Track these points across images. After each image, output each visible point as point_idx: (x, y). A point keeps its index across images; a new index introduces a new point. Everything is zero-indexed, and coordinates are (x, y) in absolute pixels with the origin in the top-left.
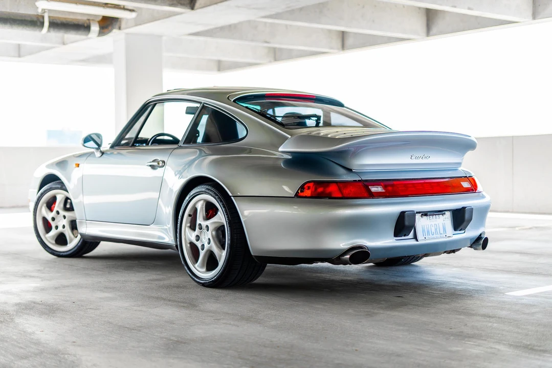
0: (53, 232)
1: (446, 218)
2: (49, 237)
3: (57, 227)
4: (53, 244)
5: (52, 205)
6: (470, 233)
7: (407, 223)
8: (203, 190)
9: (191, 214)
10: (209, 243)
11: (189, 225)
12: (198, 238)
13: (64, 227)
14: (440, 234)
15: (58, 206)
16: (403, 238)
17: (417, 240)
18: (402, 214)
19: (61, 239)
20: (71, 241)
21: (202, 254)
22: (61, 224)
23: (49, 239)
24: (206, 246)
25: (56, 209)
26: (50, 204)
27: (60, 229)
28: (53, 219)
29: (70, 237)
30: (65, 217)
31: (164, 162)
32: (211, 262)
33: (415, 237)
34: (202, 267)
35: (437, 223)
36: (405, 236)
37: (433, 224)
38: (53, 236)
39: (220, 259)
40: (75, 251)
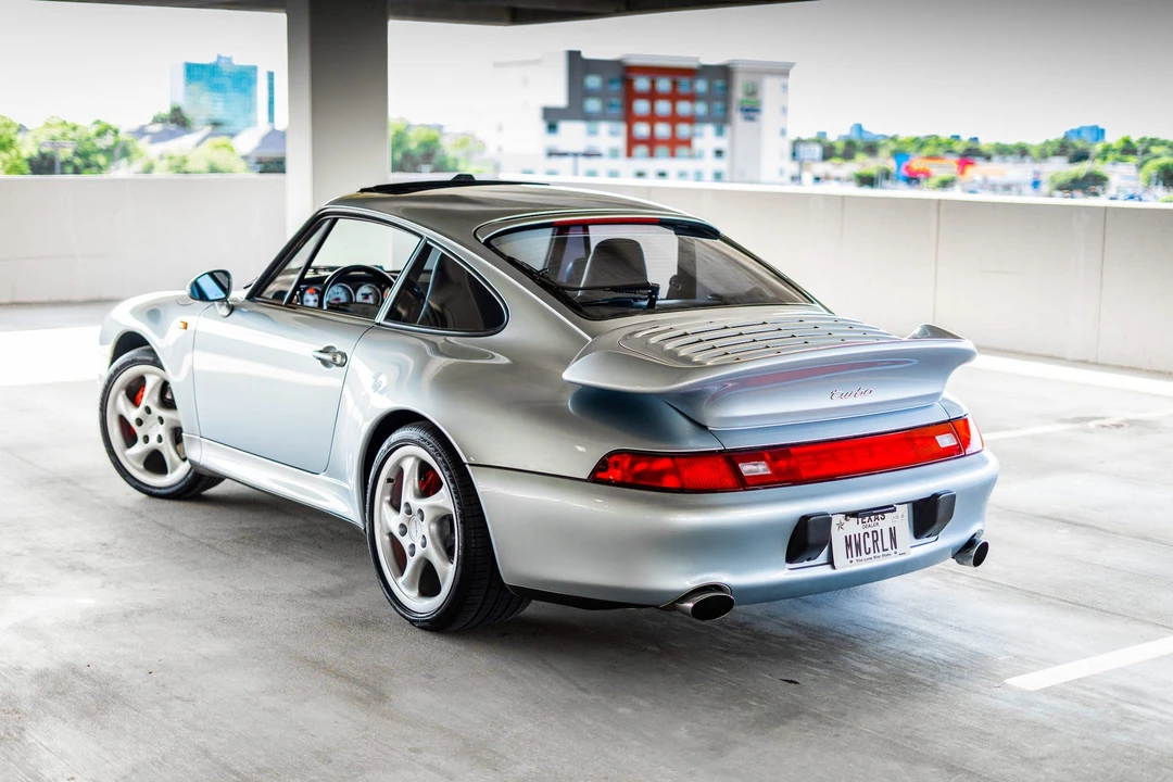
0: (139, 448)
1: (898, 517)
2: (131, 456)
3: (146, 439)
4: (138, 470)
5: (138, 393)
6: (950, 537)
7: (812, 539)
8: (415, 437)
9: (392, 477)
10: (424, 545)
11: (388, 498)
12: (404, 529)
13: (160, 439)
14: (884, 550)
15: (149, 397)
16: (806, 563)
17: (834, 567)
18: (804, 520)
19: (155, 462)
20: (175, 468)
21: (411, 562)
22: (155, 433)
23: (130, 459)
24: (419, 551)
25: (144, 402)
26: (134, 392)
27: (153, 442)
28: (140, 422)
29: (172, 460)
30: (161, 420)
31: (344, 355)
32: (428, 582)
33: (831, 562)
34: (410, 586)
35: (878, 529)
36: (808, 560)
37: (870, 530)
38: (140, 456)
39: (444, 582)
40: (183, 487)
